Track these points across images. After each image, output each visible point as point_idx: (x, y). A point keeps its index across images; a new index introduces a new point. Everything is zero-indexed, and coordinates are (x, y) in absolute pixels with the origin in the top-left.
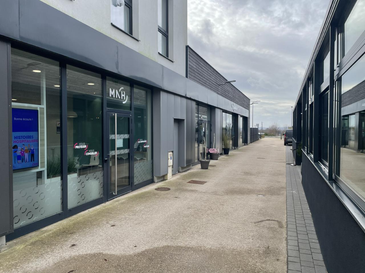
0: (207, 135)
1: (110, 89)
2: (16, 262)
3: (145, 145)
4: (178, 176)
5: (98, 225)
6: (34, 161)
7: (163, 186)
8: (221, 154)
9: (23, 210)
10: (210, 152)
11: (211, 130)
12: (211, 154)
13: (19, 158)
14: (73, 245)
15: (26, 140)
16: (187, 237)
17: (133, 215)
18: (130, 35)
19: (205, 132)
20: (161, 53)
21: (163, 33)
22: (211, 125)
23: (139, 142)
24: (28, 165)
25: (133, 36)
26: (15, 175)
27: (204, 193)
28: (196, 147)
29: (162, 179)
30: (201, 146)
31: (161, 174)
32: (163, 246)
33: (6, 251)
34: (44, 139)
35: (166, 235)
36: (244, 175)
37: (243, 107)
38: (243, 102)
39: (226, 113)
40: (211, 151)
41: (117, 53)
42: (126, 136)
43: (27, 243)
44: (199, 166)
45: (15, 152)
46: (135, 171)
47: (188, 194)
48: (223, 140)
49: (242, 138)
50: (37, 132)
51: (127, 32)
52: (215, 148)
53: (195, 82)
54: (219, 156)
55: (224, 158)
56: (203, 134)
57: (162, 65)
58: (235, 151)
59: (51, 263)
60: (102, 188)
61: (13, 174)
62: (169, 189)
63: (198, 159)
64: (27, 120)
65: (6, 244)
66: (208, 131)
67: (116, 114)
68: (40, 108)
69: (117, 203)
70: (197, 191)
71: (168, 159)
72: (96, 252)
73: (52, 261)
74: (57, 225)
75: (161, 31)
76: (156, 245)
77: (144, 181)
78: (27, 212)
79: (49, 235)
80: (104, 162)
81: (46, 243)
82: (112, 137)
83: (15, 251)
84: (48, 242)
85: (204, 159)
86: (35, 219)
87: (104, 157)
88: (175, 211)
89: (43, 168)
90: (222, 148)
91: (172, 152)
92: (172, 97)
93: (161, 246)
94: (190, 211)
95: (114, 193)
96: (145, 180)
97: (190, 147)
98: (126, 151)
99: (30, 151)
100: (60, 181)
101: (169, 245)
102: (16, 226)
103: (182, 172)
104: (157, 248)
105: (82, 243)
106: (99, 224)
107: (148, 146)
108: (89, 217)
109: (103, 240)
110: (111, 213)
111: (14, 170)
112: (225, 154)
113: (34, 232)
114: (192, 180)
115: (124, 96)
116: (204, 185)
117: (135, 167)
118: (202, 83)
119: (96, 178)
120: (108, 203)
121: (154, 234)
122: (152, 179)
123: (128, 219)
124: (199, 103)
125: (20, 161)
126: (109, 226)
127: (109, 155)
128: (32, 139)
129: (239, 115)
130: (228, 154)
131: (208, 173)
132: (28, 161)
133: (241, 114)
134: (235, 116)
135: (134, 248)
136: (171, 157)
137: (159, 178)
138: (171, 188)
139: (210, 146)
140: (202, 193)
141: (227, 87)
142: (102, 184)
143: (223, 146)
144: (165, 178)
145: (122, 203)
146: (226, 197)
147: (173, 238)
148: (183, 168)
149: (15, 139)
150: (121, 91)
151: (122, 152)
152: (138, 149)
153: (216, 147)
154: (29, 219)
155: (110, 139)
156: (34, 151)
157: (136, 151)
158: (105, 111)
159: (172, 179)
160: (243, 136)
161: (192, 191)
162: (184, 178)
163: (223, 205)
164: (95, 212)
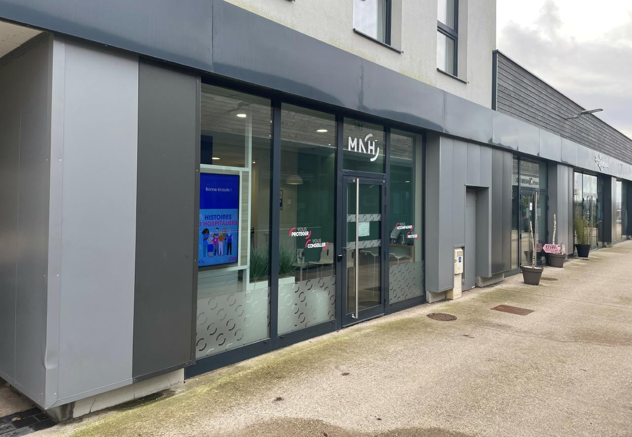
0: (538, 217)
1: (350, 138)
2: (193, 413)
3: (410, 234)
4: (474, 295)
5: (322, 369)
6: (231, 254)
7: (443, 310)
8: (571, 256)
9: (212, 330)
10: (546, 252)
11: (547, 208)
12: (548, 256)
13: (210, 248)
14: (279, 399)
15: (221, 222)
16: (478, 418)
17: (382, 360)
18: (385, 44)
19: (533, 211)
20: (443, 69)
21: (447, 34)
22: (547, 198)
23: (398, 228)
24: (222, 259)
25: (392, 46)
26: (201, 275)
27: (525, 332)
28: (514, 240)
29: (443, 297)
30: (524, 238)
31: (439, 288)
32: (429, 427)
33: (183, 393)
34: (247, 220)
35: (437, 407)
36: (618, 303)
37: (622, 160)
38: (624, 152)
39: (582, 173)
40: (547, 248)
41: (362, 78)
42: (376, 217)
43: (214, 385)
44: (520, 278)
45: (205, 239)
46: (391, 279)
47: (490, 333)
48: (575, 227)
49: (623, 224)
50: (237, 209)
51: (381, 41)
52: (556, 243)
53: (511, 116)
54: (567, 259)
55: (578, 265)
56: (528, 215)
57: (444, 91)
58: (605, 251)
59: (242, 425)
60: (332, 304)
61: (199, 272)
62: (453, 318)
63: (519, 264)
64: (224, 190)
65: (184, 382)
66: (540, 209)
67: (358, 179)
68: (243, 172)
69: (358, 333)
70: (510, 327)
71: (454, 261)
72: (312, 418)
73: (243, 422)
74: (260, 359)
75: (444, 30)
76: (416, 424)
77: (407, 298)
78: (218, 335)
79: (246, 376)
80: (337, 261)
81: (240, 388)
82: (350, 218)
83: (194, 396)
84: (243, 387)
85: (531, 265)
86: (229, 346)
87: (337, 253)
88: (461, 362)
89: (244, 265)
90: (574, 245)
91: (463, 248)
92: (463, 147)
93: (427, 426)
94: (491, 367)
95: (353, 315)
96: (410, 296)
97: (501, 241)
98: (375, 243)
99: (226, 239)
100: (267, 289)
101: (442, 427)
102: (199, 355)
103: (484, 287)
104: (417, 430)
105: (292, 398)
106: (323, 367)
107: (415, 236)
108: (309, 353)
109: (326, 397)
110: (345, 351)
111: (199, 267)
112: (579, 256)
113: (226, 367)
114: (503, 304)
115: (373, 148)
116: (526, 316)
117: (390, 271)
118: (527, 117)
119: (324, 287)
120: (342, 332)
121: (416, 401)
122: (423, 296)
123: (372, 365)
124: (519, 156)
125: (211, 254)
126: (339, 373)
127: (345, 250)
128: (229, 220)
129: (612, 178)
130: (587, 257)
131: (537, 293)
132: (222, 254)
133: (618, 176)
134: (604, 180)
135: (377, 422)
136: (460, 258)
137: (435, 295)
138: (459, 317)
139: (546, 238)
140: (521, 332)
141: (584, 123)
142: (333, 298)
143: (576, 240)
144: (448, 297)
145: (367, 335)
146: (573, 347)
147: (450, 416)
148: (485, 279)
149: (205, 219)
150: (368, 140)
151: (368, 244)
152: (399, 239)
153: (560, 240)
154: (220, 345)
155: (347, 221)
156: (231, 239)
157: (394, 243)
158: (339, 174)
159: (461, 300)
160: (622, 219)
161: (499, 326)
162: (486, 299)
163: (564, 362)
164: (319, 346)
